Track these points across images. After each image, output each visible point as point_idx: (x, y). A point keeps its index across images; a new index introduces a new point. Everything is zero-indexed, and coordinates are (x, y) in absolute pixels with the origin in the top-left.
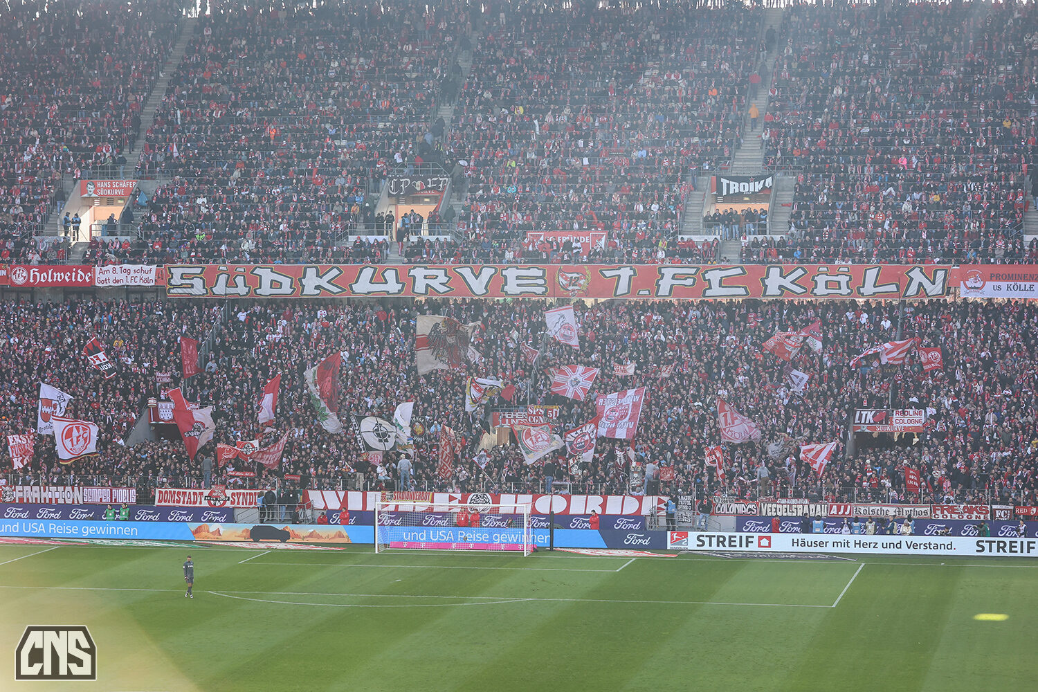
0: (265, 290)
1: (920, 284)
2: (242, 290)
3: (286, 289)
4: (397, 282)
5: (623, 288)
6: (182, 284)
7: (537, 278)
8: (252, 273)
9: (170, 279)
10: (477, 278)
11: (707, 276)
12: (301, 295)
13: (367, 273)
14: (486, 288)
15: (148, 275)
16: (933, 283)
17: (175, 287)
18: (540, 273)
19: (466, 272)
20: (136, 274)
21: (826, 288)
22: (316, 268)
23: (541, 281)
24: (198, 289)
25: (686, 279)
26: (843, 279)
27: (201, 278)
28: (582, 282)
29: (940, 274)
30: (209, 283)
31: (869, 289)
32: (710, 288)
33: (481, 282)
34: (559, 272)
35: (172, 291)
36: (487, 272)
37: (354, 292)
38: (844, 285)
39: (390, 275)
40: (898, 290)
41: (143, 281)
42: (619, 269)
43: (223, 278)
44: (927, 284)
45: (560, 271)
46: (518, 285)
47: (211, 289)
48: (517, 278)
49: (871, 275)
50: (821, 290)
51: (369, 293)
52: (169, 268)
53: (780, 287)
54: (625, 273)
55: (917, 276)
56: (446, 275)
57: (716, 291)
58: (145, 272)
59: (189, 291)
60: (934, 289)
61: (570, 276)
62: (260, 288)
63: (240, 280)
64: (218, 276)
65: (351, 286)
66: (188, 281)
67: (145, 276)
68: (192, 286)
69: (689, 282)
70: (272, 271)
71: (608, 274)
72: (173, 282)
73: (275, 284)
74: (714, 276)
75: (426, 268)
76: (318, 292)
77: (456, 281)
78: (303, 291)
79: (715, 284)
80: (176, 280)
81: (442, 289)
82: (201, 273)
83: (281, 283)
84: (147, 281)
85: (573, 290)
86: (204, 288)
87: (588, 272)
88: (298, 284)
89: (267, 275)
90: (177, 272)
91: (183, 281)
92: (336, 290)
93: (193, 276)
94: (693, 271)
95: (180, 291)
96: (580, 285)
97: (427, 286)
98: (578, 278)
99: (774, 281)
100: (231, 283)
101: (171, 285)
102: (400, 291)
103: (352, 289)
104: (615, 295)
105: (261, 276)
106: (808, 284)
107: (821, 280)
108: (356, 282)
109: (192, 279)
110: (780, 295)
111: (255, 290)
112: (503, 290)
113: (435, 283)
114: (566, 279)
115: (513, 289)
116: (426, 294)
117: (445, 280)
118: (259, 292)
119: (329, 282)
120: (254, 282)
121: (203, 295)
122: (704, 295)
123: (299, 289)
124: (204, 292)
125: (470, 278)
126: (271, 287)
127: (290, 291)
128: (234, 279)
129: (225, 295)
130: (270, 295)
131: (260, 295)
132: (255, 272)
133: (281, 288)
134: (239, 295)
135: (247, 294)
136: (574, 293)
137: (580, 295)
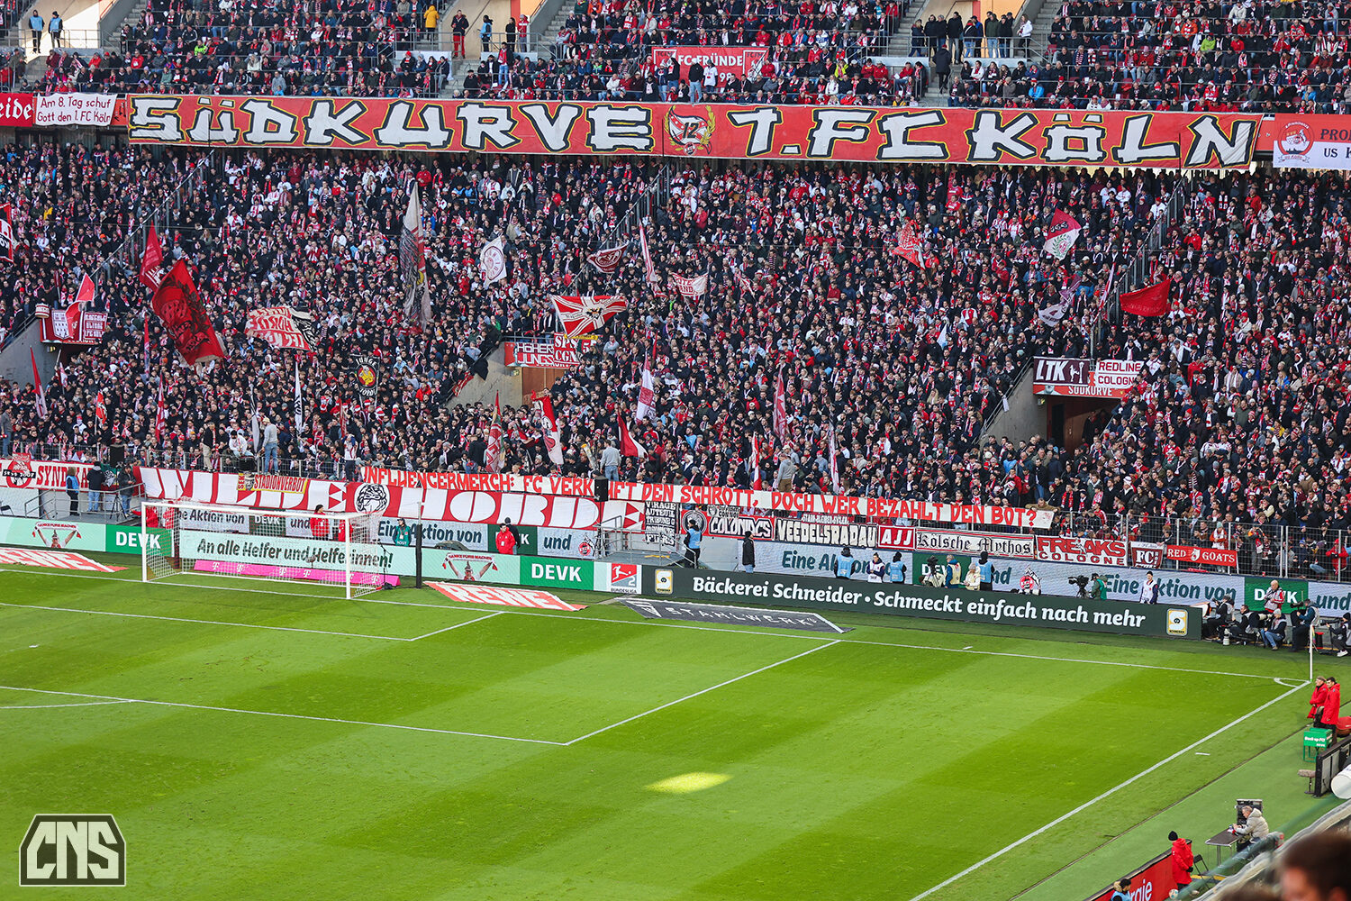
0: (258, 135)
1: (1212, 146)
2: (228, 135)
3: (285, 135)
4: (442, 128)
5: (760, 143)
6: (149, 124)
7: (638, 123)
8: (242, 108)
9: (132, 116)
10: (552, 122)
11: (886, 126)
12: (306, 143)
13: (400, 112)
14: (565, 139)
15: (105, 109)
16: (1232, 144)
17: (139, 127)
18: (642, 116)
19: (537, 112)
20: (90, 108)
21: (1066, 148)
22: (330, 102)
23: (643, 130)
24: (170, 133)
25: (853, 129)
26: (1092, 135)
27: (175, 115)
28: (702, 131)
29: (1244, 129)
30: (187, 122)
31: (1130, 152)
32: (890, 145)
33: (558, 130)
34: (670, 115)
35: (134, 134)
36: (568, 113)
37: (380, 142)
38: (1092, 145)
39: (432, 116)
40: (1178, 155)
41: (99, 119)
42: (757, 111)
43: (204, 116)
44: (1222, 145)
45: (672, 113)
46: (611, 135)
47: (188, 132)
48: (610, 123)
49: (1136, 128)
50: (1057, 152)
51: (402, 144)
52: (133, 100)
53: (996, 146)
54: (766, 117)
55: (1207, 131)
56: (509, 118)
57: (898, 151)
58: (101, 104)
59: (158, 134)
60: (1233, 154)
61: (684, 121)
62: (251, 131)
63: (225, 119)
64: (199, 112)
65: (376, 132)
66: (157, 120)
67: (101, 111)
68: (163, 127)
69: (859, 134)
70: (269, 106)
71: (740, 118)
72: (136, 120)
73: (271, 126)
74: (896, 126)
75: (481, 105)
76: (329, 139)
77: (522, 123)
78: (307, 138)
79: (897, 138)
80: (140, 119)
81: (504, 140)
82: (175, 107)
83: (279, 125)
84: (102, 118)
85: (690, 145)
86: (178, 130)
87: (711, 115)
88: (302, 127)
89: (261, 111)
90: (143, 105)
91: (151, 120)
92: (354, 137)
93: (163, 113)
94: (865, 117)
95: (145, 134)
96: (699, 136)
97: (484, 135)
98: (696, 126)
99: (988, 138)
100: (215, 124)
101: (133, 124)
102: (445, 143)
103: (377, 137)
104: (749, 154)
105: (253, 113)
106: (1037, 138)
107: (1058, 134)
108: (385, 127)
109: (163, 116)
110: (996, 159)
111: (245, 134)
112: (589, 143)
113: (492, 132)
114: (679, 126)
115: (602, 140)
116: (482, 147)
117: (507, 125)
118: (249, 137)
119: (345, 125)
120: (243, 122)
121: (178, 140)
122: (880, 157)
123: (302, 135)
124: (178, 135)
125: (543, 122)
126: (266, 131)
127: (290, 137)
128: (219, 118)
129: (209, 141)
130: (263, 142)
131: (251, 142)
132: (247, 107)
133: (279, 132)
134: (225, 141)
135: (234, 140)
136: (692, 147)
137: (699, 152)
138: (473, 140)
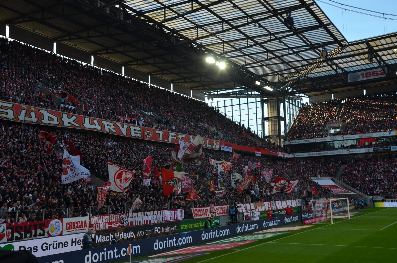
0: (46, 121)
2: (34, 119)
4: (99, 125)
5: (161, 138)
6: (1, 112)
7: (139, 131)
8: (39, 111)
10: (123, 128)
11: (179, 136)
13: (87, 120)
14: (126, 133)
18: (140, 129)
19: (119, 125)
22: (67, 114)
23: (140, 132)
24: (10, 115)
25: (174, 137)
27: (12, 110)
28: (150, 134)
29: (218, 143)
31: (208, 145)
33: (124, 130)
36: (126, 126)
37: (84, 127)
39: (96, 122)
40: (212, 146)
42: (159, 131)
43: (24, 112)
44: (216, 145)
45: (145, 129)
46: (135, 133)
47: (17, 116)
51: (91, 128)
54: (161, 133)
55: (214, 143)
56: (114, 125)
59: (5, 116)
61: (147, 131)
62: (43, 119)
63: (33, 114)
64: (21, 110)
65: (83, 124)
66: (4, 111)
68: (7, 113)
70: (48, 112)
71: (157, 132)
73: (50, 119)
75: (106, 121)
76: (70, 125)
77: (117, 128)
78: (63, 124)
81: (114, 131)
82: (12, 107)
86: (14, 115)
87: (152, 131)
88: (60, 120)
89: (46, 114)
91: (2, 110)
92: (77, 125)
94: (176, 134)
96: (150, 135)
97: (109, 129)
98: (149, 133)
100: (28, 114)
102: (101, 129)
103: (83, 126)
104: (159, 140)
105: (43, 114)
109: (8, 109)
111: (41, 120)
112: (130, 134)
113: (111, 128)
114: (146, 132)
115: (133, 134)
116: (109, 132)
117: (114, 127)
118: (43, 121)
119: (73, 121)
120: (40, 116)
121: (13, 119)
123: (61, 123)
124: (14, 117)
125: (121, 128)
126: (49, 120)
127: (57, 123)
128: (30, 113)
129: (25, 121)
130: (49, 124)
131: (44, 123)
132: (40, 111)
133: (53, 121)
134: (32, 121)
135: (37, 121)
136: (148, 138)
137: (150, 139)
138: (107, 130)
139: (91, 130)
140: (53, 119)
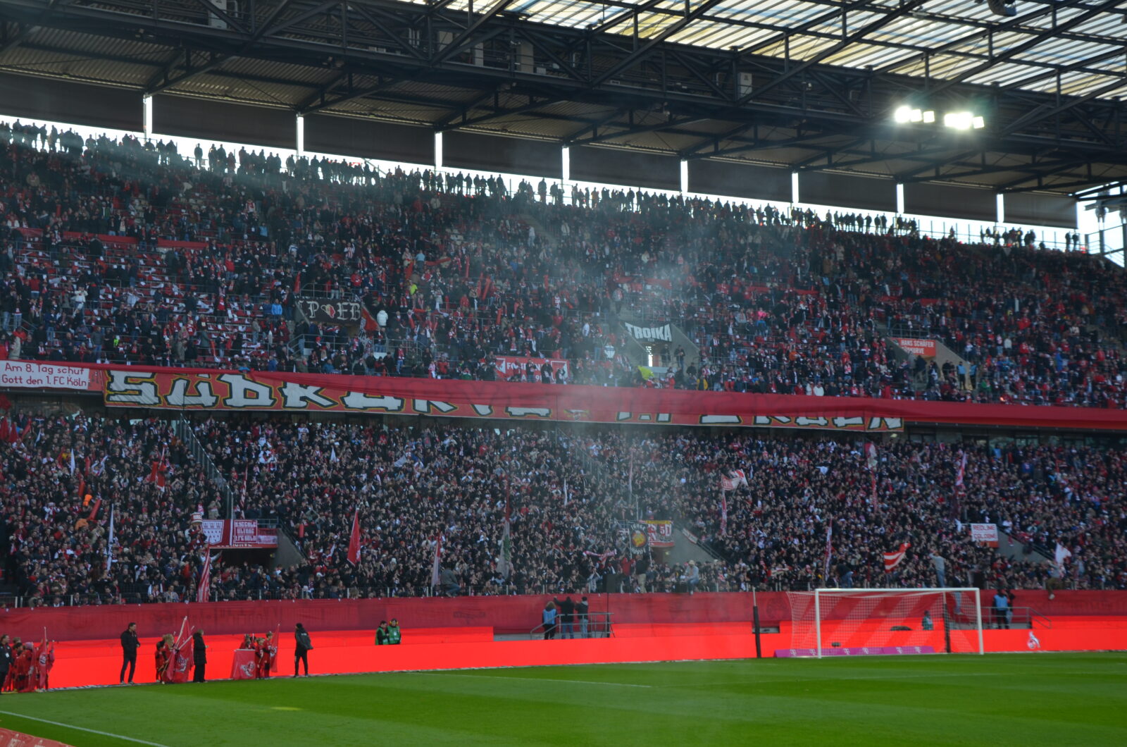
0: (238, 400)
1: (882, 418)
2: (207, 399)
3: (264, 399)
4: (395, 397)
5: (625, 413)
6: (126, 390)
8: (219, 379)
9: (109, 384)
12: (284, 406)
14: (489, 407)
15: (80, 376)
17: (117, 393)
20: (61, 375)
21: (807, 419)
24: (148, 397)
27: (152, 383)
30: (163, 391)
32: (706, 415)
35: (113, 398)
37: (347, 406)
40: (864, 423)
41: (73, 383)
43: (180, 384)
47: (166, 397)
50: (802, 420)
51: (365, 408)
52: (108, 370)
58: (73, 372)
59: (136, 398)
62: (231, 397)
63: (204, 388)
64: (175, 382)
65: (342, 399)
66: (134, 387)
67: (74, 378)
68: (140, 392)
70: (244, 378)
72: (113, 386)
73: (247, 393)
76: (304, 404)
78: (285, 402)
80: (118, 385)
81: (446, 407)
82: (152, 376)
84: (77, 383)
85: (577, 413)
86: (156, 395)
88: (278, 394)
89: (238, 384)
90: (119, 374)
91: (128, 387)
92: (326, 403)
93: (140, 381)
95: (123, 398)
97: (429, 403)
100: (191, 390)
101: (111, 390)
102: (400, 408)
103: (344, 402)
104: (618, 420)
105: (230, 384)
108: (348, 395)
109: (141, 383)
110: (769, 424)
111: (224, 400)
112: (506, 410)
113: (435, 400)
115: (517, 409)
116: (429, 412)
118: (229, 402)
119: (316, 393)
120: (222, 390)
121: (155, 404)
122: (701, 422)
123: (280, 400)
124: (156, 400)
126: (245, 397)
127: (269, 402)
128: (196, 386)
129: (184, 405)
130: (244, 406)
131: (232, 406)
132: (223, 378)
133: (257, 398)
134: (203, 405)
135: (214, 404)
138: (422, 406)
139: (365, 412)
140: (257, 393)
